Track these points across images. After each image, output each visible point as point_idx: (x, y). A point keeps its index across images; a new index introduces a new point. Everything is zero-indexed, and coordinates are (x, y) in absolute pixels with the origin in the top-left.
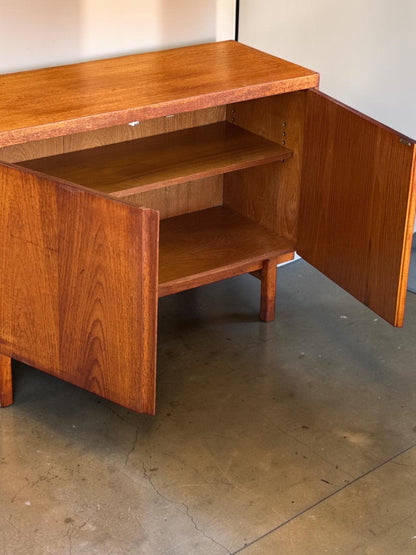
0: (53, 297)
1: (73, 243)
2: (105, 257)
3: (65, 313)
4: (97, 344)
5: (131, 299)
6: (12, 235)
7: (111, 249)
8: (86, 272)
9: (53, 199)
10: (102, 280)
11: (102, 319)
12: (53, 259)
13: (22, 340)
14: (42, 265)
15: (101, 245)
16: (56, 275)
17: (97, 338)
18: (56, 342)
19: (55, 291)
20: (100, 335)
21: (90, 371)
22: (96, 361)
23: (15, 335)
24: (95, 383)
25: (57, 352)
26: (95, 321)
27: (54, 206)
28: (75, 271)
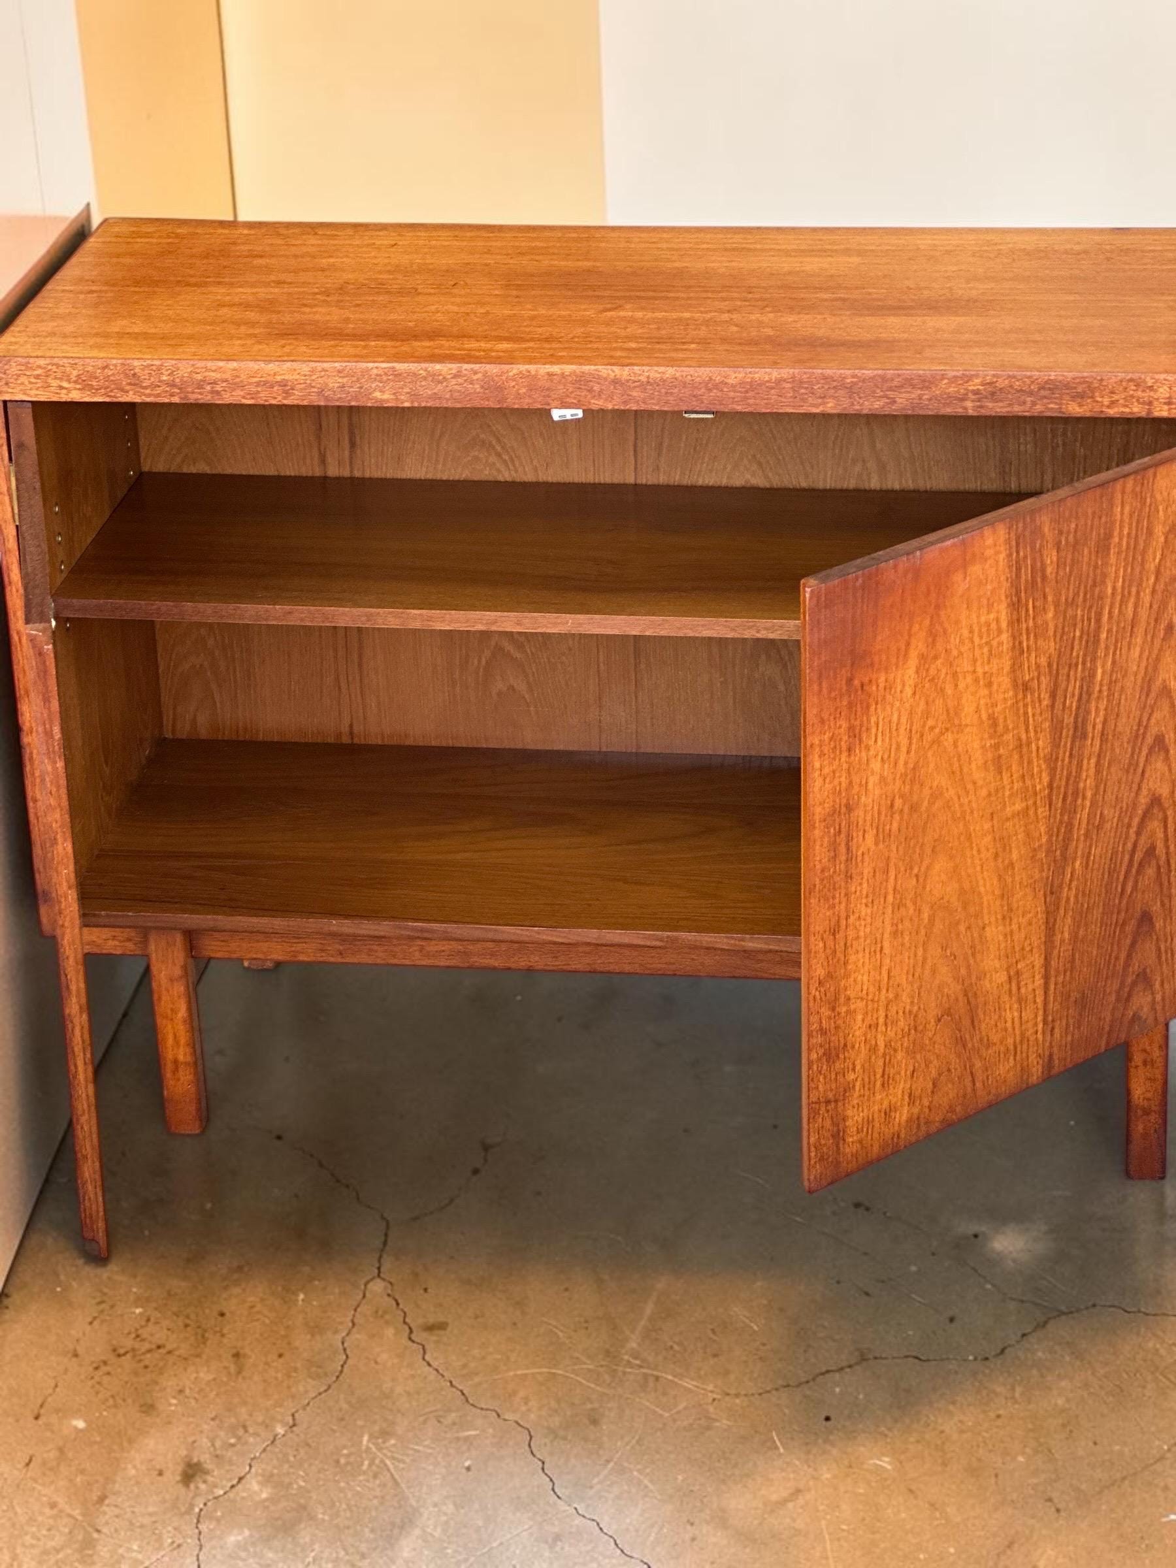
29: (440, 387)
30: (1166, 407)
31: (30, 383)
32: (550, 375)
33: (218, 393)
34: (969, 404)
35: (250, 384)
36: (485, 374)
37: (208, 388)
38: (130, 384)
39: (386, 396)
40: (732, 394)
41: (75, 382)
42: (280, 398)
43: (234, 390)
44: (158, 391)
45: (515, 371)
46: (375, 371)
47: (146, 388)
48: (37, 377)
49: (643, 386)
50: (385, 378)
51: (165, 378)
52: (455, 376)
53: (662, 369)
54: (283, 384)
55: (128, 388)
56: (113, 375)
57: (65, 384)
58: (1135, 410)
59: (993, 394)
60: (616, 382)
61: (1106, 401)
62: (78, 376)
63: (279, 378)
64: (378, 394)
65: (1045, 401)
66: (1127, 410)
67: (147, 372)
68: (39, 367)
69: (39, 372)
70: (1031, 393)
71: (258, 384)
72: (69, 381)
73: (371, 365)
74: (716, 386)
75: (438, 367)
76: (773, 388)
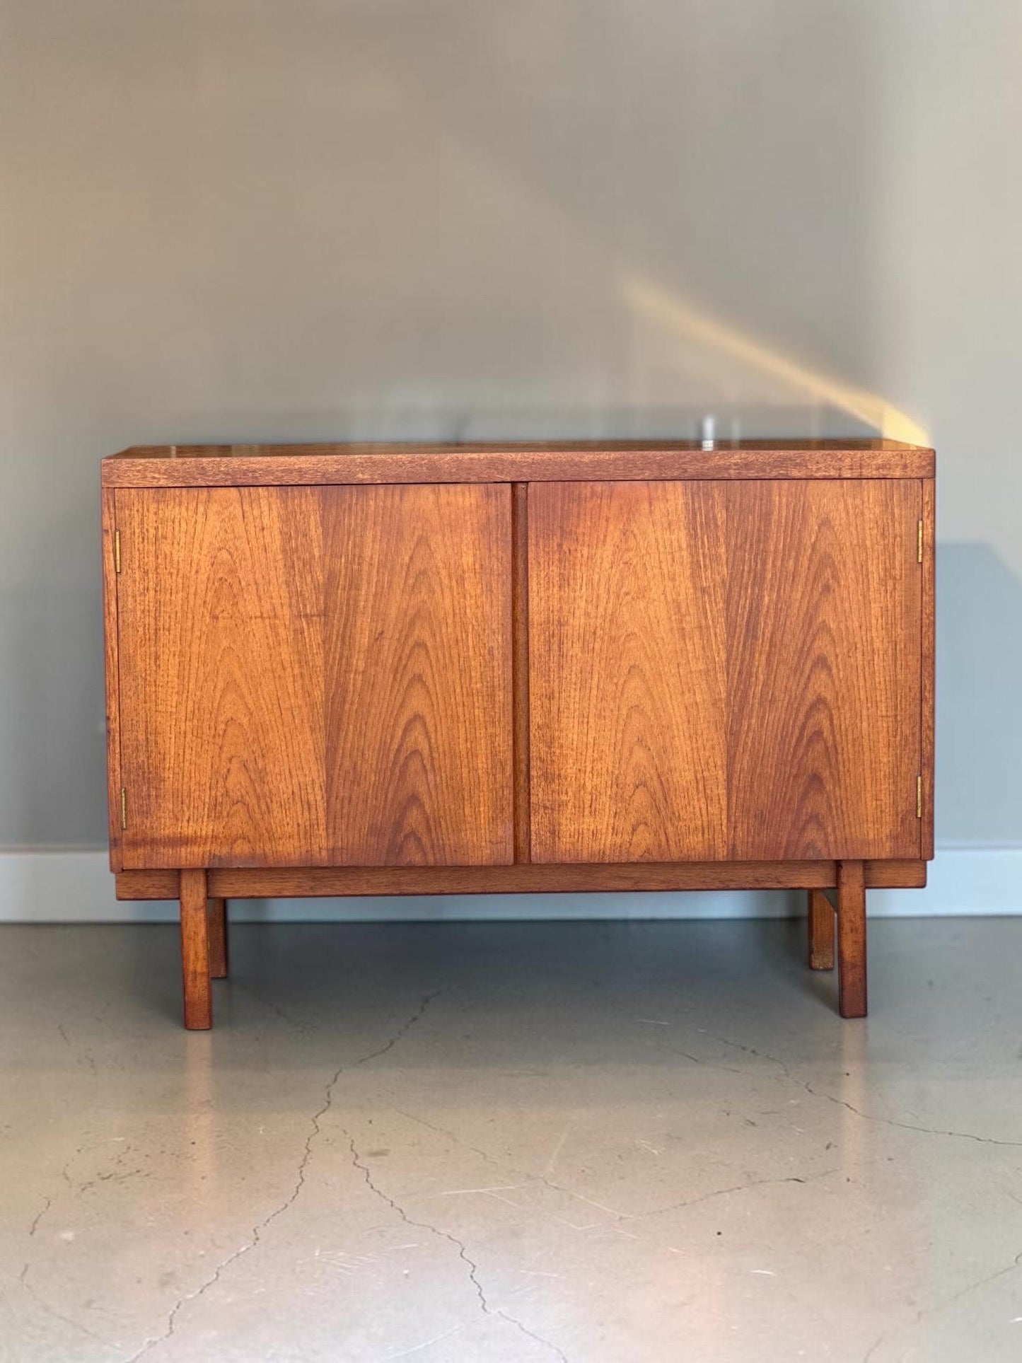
0: (313, 706)
1: (358, 589)
2: (432, 591)
3: (339, 729)
4: (415, 765)
5: (491, 652)
6: (215, 618)
7: (444, 573)
8: (388, 634)
9: (314, 520)
10: (426, 637)
11: (426, 712)
12: (314, 635)
13: (236, 821)
14: (286, 653)
15: (423, 573)
16: (319, 661)
17: (416, 752)
18: (318, 797)
19: (317, 693)
20: (423, 746)
21: (398, 826)
22: (414, 799)
23: (219, 817)
24: (411, 844)
25: (321, 814)
26: (410, 722)
27: (315, 532)
28: (363, 640)
29: (400, 469)
30: (850, 471)
31: (134, 475)
32: (471, 459)
33: (257, 477)
34: (732, 472)
35: (278, 471)
36: (430, 460)
37: (250, 475)
38: (199, 474)
39: (366, 477)
40: (586, 469)
41: (164, 474)
42: (296, 480)
43: (267, 476)
44: (218, 477)
45: (449, 458)
46: (359, 460)
47: (209, 476)
48: (139, 471)
49: (530, 465)
50: (365, 465)
51: (222, 469)
52: (410, 462)
53: (541, 454)
54: (300, 470)
55: (198, 476)
56: (189, 468)
57: (156, 476)
58: (832, 474)
59: (746, 465)
60: (513, 463)
61: (814, 468)
62: (166, 470)
63: (296, 467)
64: (360, 476)
65: (778, 469)
66: (827, 474)
67: (211, 465)
68: (140, 464)
69: (141, 467)
70: (769, 464)
71: (283, 471)
72: (159, 473)
73: (356, 456)
74: (576, 464)
75: (399, 456)
76: (611, 464)
